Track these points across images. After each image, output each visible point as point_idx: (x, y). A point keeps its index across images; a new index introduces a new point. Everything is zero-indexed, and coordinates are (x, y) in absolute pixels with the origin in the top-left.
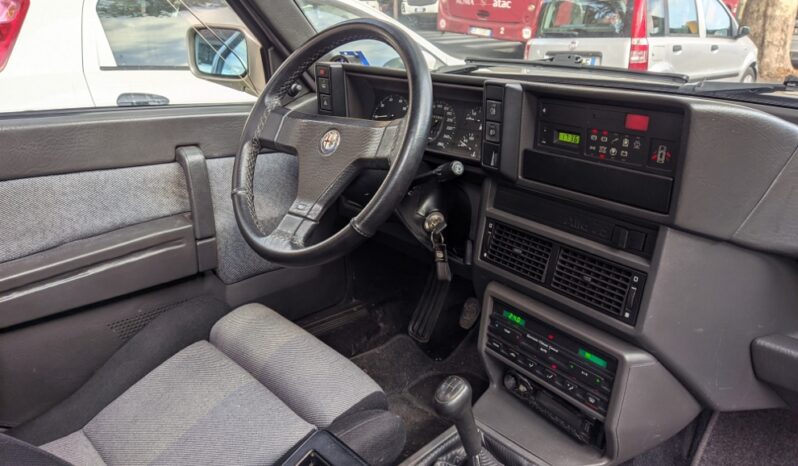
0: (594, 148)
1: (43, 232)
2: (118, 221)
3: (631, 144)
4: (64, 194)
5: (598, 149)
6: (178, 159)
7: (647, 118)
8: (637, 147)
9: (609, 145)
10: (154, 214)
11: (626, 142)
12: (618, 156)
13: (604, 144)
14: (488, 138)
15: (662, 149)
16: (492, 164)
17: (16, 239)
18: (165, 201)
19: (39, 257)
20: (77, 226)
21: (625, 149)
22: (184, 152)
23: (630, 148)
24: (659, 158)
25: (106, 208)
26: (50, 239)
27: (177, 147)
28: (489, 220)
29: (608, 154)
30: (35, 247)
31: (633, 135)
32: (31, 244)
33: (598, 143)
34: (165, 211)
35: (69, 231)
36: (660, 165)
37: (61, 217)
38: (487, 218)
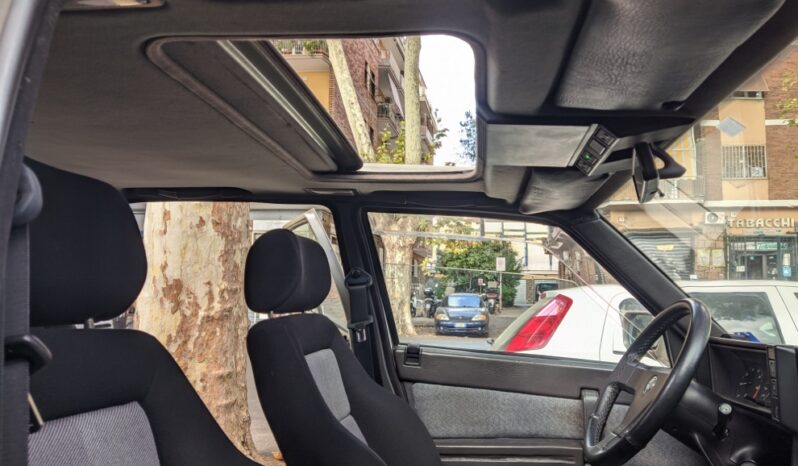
1: (488, 425)
2: (533, 432)
4: (504, 404)
6: (580, 397)
10: (558, 434)
17: (473, 425)
18: (568, 426)
19: (482, 441)
20: (507, 427)
22: (584, 392)
25: (527, 421)
26: (490, 431)
27: (582, 389)
30: (482, 434)
32: (481, 431)
34: (567, 434)
35: (502, 429)
37: (499, 418)
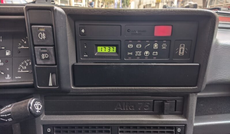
0: (131, 54)
3: (160, 46)
5: (134, 53)
7: (170, 27)
8: (164, 48)
9: (143, 50)
11: (156, 46)
12: (151, 56)
13: (139, 50)
14: (39, 62)
15: (182, 46)
16: (50, 84)
21: (155, 50)
23: (159, 50)
24: (180, 52)
28: (45, 127)
29: (143, 56)
31: (160, 40)
33: (134, 50)
36: (181, 57)
38: (43, 126)
